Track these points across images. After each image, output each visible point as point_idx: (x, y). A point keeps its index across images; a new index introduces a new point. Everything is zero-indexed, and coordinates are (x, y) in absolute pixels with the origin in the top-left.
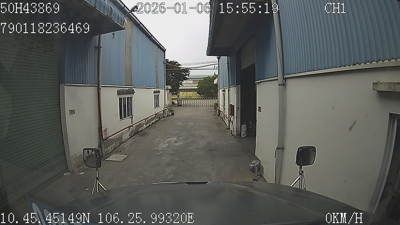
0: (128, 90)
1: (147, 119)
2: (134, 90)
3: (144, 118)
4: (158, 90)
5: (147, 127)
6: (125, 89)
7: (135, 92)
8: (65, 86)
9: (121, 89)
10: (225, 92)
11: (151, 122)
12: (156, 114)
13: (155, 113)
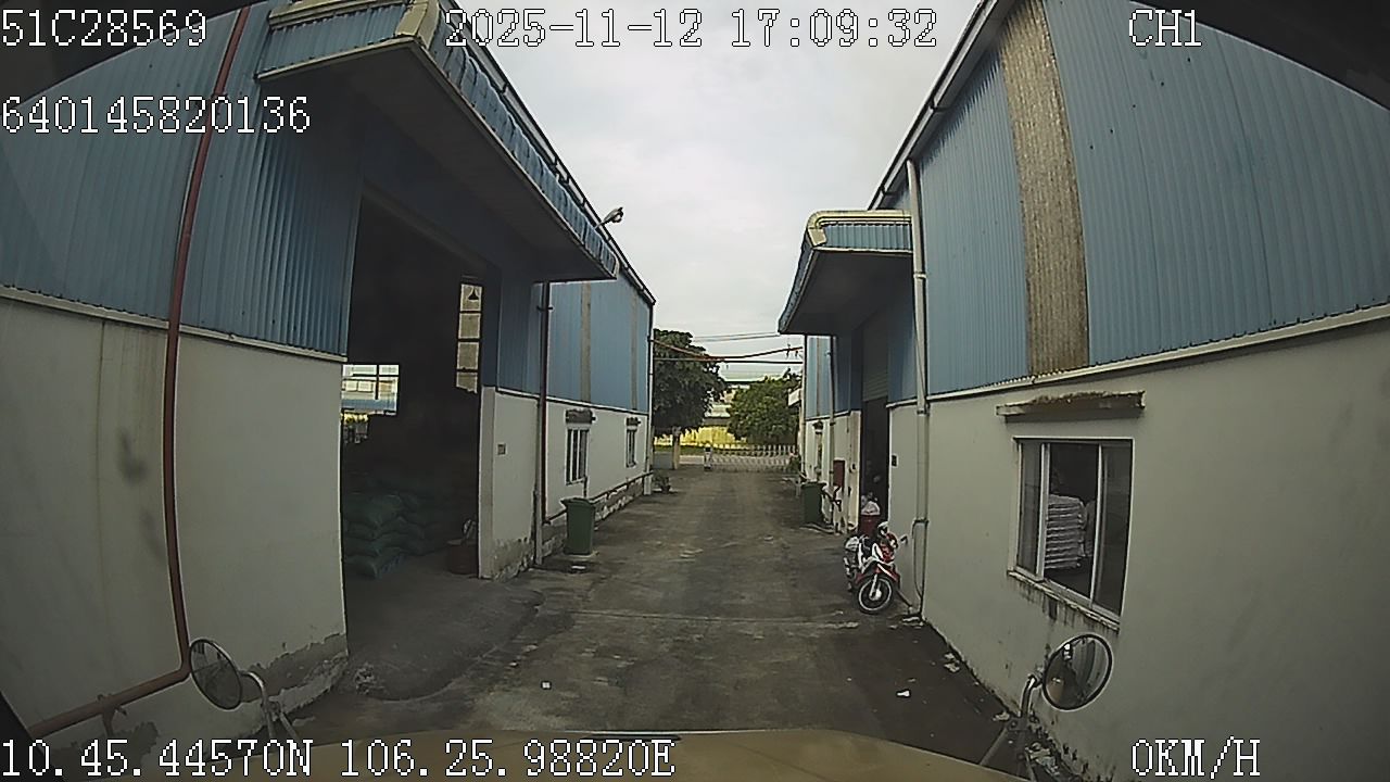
0: (584, 412)
1: (611, 491)
2: (591, 413)
3: (606, 490)
4: (634, 416)
5: (610, 514)
6: (578, 408)
7: (594, 419)
8: (497, 394)
9: (573, 408)
10: (822, 428)
11: (617, 502)
12: (628, 484)
13: (625, 481)
